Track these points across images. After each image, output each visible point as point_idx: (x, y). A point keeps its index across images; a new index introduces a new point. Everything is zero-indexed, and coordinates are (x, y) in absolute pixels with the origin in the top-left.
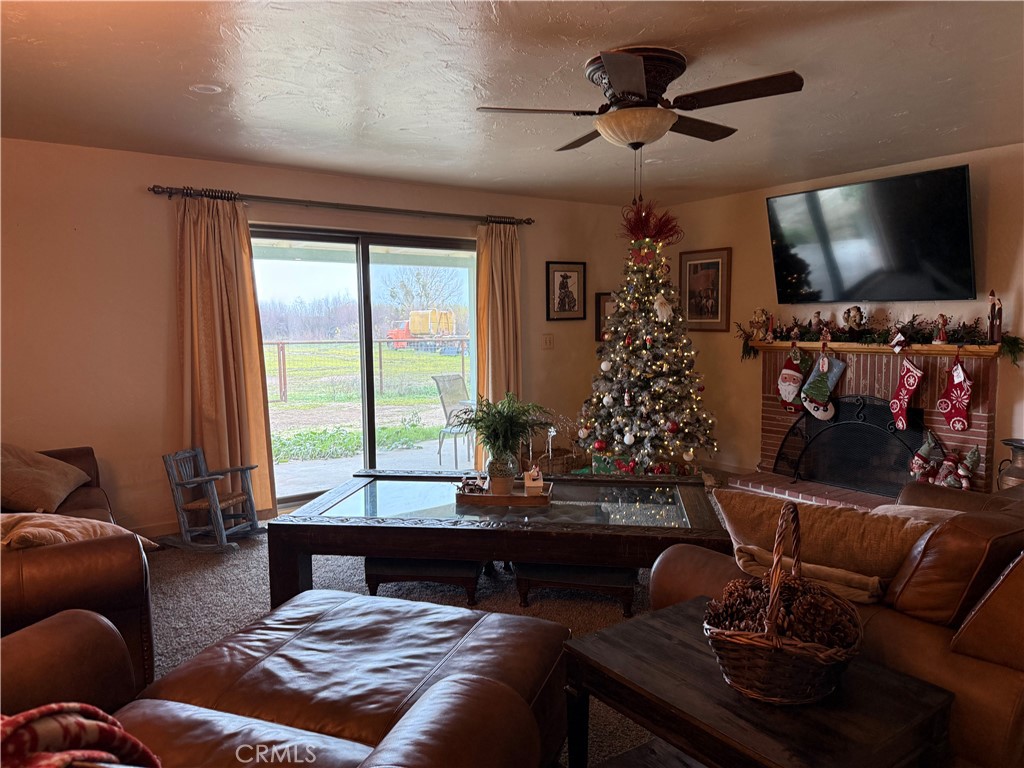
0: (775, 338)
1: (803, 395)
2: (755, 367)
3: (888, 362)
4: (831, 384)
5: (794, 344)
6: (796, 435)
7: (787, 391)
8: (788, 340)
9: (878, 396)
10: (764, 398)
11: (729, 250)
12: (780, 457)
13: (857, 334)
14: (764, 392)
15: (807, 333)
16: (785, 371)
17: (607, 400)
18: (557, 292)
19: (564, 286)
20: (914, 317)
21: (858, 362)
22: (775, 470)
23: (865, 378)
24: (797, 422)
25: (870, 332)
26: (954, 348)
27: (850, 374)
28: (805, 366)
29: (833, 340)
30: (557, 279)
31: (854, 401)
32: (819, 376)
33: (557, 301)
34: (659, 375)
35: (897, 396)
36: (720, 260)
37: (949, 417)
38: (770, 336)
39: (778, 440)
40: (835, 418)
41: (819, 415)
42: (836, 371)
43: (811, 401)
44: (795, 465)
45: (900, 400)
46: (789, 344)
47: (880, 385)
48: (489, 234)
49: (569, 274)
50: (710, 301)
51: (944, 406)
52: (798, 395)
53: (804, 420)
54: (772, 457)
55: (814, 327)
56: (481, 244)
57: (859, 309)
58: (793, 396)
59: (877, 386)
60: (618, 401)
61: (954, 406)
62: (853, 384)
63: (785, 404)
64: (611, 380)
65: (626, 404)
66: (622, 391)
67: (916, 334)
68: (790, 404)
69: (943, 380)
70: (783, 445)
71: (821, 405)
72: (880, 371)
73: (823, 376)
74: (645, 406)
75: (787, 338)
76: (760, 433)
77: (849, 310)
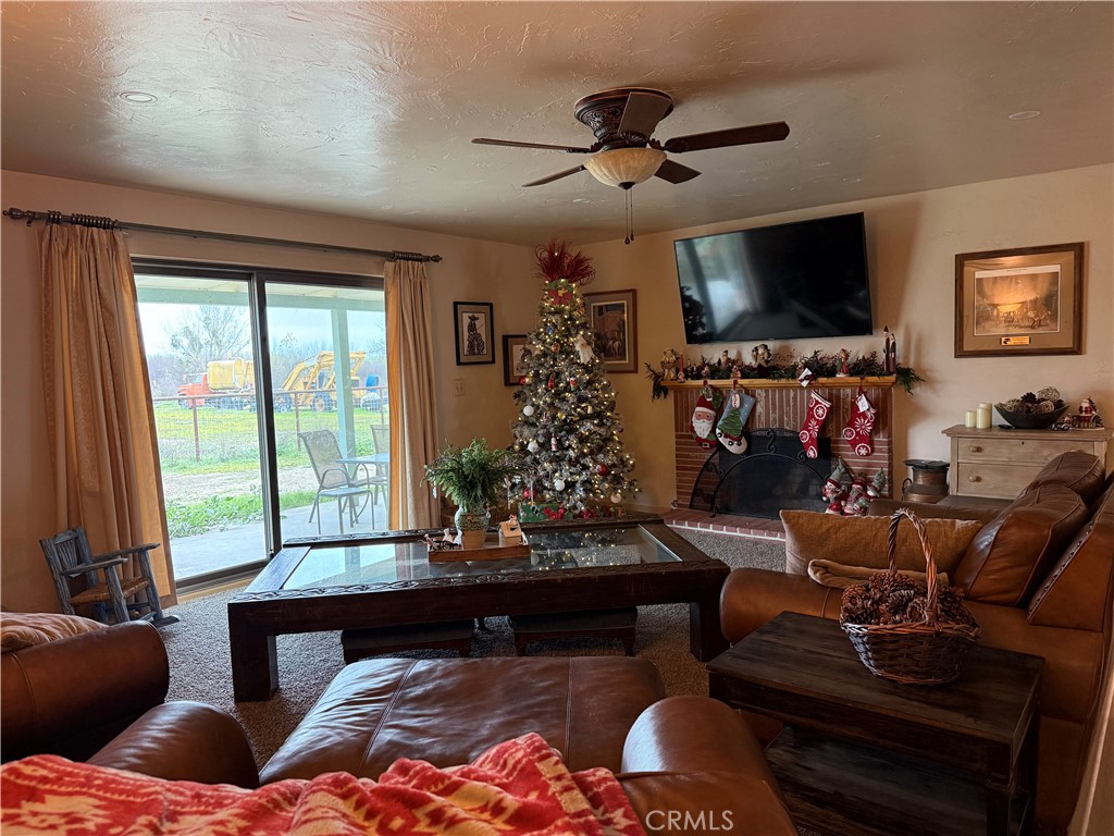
0: (686, 377)
1: (718, 431)
2: (667, 405)
3: (795, 395)
4: (743, 419)
5: (705, 383)
6: (711, 471)
7: (702, 428)
8: (699, 379)
9: (788, 428)
10: (677, 436)
11: (634, 292)
12: (697, 492)
13: (763, 371)
14: (677, 431)
15: (717, 371)
16: (698, 409)
17: (532, 446)
18: (466, 334)
19: (472, 328)
20: (816, 353)
21: (767, 397)
22: (691, 507)
23: (774, 412)
24: (711, 457)
25: (775, 368)
26: (856, 379)
27: (760, 409)
28: (717, 403)
29: (743, 377)
30: (465, 320)
31: (764, 433)
32: (732, 412)
33: (466, 343)
34: (584, 417)
35: (806, 427)
36: (625, 302)
37: (854, 444)
38: (681, 375)
39: (692, 477)
40: (748, 452)
41: (734, 449)
42: (747, 406)
43: (726, 437)
44: (711, 499)
45: (809, 431)
46: (701, 382)
47: (789, 417)
48: (397, 271)
49: (476, 315)
50: (617, 343)
51: (849, 433)
52: (713, 431)
53: (717, 455)
54: (687, 494)
55: (723, 365)
56: (389, 282)
57: (766, 347)
58: (708, 433)
59: (785, 418)
60: (544, 446)
61: (858, 433)
62: (763, 418)
63: (700, 441)
64: (534, 425)
65: (554, 448)
66: (548, 436)
67: (821, 368)
68: (705, 440)
69: (847, 410)
70: (697, 482)
71: (735, 440)
72: (788, 405)
73: (736, 411)
74: (574, 449)
75: (698, 377)
76: (675, 471)
77: (756, 349)
